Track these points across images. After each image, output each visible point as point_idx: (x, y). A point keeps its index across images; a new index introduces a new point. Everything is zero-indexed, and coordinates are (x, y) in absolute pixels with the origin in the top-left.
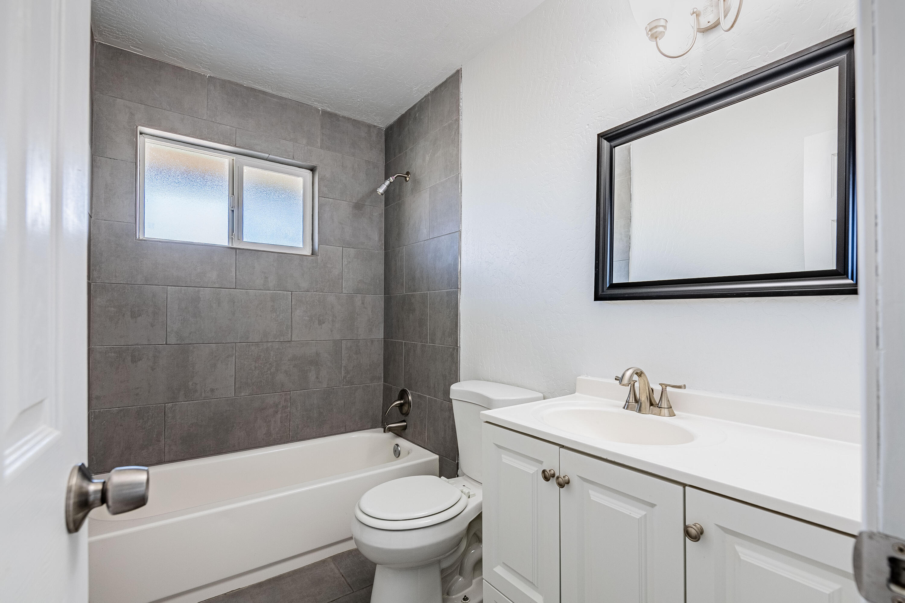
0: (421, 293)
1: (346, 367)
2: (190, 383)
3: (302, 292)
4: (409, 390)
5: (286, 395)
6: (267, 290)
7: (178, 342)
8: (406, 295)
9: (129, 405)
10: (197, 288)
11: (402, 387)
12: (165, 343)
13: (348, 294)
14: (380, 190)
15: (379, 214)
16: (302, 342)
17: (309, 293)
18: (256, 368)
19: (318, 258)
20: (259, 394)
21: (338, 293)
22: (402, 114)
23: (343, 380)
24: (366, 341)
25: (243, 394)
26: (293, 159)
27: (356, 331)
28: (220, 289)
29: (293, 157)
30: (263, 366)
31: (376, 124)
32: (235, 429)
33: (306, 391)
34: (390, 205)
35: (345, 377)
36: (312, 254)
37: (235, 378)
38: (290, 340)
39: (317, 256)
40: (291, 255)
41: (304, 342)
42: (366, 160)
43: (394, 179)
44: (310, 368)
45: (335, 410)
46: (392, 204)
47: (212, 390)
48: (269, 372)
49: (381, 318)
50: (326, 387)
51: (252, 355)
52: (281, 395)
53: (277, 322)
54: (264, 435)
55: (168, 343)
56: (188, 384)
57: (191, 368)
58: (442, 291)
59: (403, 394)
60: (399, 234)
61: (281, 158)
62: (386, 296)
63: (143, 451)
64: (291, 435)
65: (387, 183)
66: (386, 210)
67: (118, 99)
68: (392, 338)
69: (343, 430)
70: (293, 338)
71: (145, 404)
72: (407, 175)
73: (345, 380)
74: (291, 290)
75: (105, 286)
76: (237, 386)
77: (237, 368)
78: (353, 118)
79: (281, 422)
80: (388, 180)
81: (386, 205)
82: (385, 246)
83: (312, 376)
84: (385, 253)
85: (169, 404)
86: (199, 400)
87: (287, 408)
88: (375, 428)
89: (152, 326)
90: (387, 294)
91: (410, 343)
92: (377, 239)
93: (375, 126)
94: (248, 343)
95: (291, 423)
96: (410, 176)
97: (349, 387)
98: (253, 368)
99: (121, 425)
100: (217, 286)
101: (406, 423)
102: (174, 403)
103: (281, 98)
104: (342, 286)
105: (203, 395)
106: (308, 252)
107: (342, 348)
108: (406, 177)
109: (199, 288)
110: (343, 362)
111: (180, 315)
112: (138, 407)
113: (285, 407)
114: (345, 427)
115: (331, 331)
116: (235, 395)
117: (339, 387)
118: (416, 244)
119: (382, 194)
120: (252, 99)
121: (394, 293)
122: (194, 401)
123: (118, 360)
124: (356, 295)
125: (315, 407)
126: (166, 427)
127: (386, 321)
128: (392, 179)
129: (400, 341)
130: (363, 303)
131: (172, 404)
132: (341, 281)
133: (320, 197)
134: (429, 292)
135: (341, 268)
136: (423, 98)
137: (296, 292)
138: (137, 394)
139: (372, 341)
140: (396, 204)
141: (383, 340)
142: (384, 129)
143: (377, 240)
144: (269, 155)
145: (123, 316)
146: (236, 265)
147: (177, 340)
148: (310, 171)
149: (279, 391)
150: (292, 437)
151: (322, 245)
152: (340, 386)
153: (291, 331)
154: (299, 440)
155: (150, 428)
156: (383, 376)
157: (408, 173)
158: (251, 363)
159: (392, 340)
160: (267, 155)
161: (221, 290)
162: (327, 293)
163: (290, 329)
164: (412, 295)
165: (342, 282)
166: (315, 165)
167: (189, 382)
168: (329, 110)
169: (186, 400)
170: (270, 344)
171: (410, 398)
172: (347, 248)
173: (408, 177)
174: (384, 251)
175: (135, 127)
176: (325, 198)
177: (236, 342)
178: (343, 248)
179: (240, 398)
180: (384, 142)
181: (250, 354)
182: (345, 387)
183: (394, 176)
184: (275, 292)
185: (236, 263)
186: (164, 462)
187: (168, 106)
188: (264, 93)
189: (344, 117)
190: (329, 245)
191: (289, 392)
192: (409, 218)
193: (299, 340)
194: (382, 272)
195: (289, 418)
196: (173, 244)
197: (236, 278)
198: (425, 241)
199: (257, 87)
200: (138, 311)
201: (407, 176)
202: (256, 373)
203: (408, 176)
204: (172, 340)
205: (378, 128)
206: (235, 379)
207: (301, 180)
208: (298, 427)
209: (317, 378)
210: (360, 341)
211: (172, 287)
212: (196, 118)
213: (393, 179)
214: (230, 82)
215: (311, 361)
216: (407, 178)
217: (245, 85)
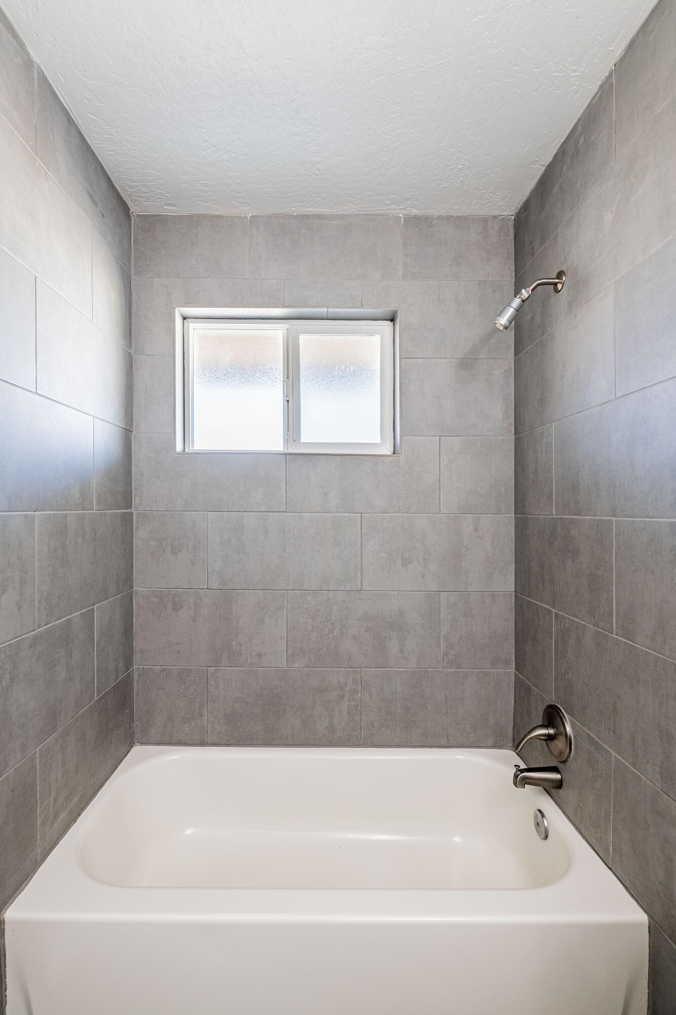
0: (595, 519)
1: (447, 637)
2: (234, 643)
3: (377, 514)
4: (567, 713)
5: (354, 672)
6: (326, 513)
7: (220, 586)
8: (558, 519)
9: (171, 665)
10: (241, 513)
11: (551, 699)
12: (206, 587)
13: (449, 515)
14: (501, 319)
15: (505, 371)
16: (378, 592)
17: (388, 514)
18: (313, 627)
19: (400, 457)
20: (318, 668)
21: (432, 514)
22: (547, 164)
23: (443, 658)
24: (483, 594)
25: (297, 665)
26: (362, 306)
27: (465, 577)
28: (268, 513)
29: (360, 304)
30: (322, 627)
31: (496, 213)
32: (288, 713)
33: (384, 670)
34: (525, 349)
35: (446, 654)
36: (394, 453)
37: (287, 640)
38: (359, 588)
39: (400, 455)
40: (360, 457)
41: (381, 592)
42: (479, 281)
43: (530, 292)
44: (389, 633)
45: (429, 707)
46: (529, 348)
47: (259, 655)
48: (331, 636)
49: (510, 556)
50: (415, 667)
51: (308, 608)
52: (348, 672)
53: (341, 561)
54: (325, 729)
55: (210, 587)
56: (232, 644)
57: (235, 622)
58: (656, 520)
59: (552, 716)
60: (542, 401)
61: (344, 310)
62: (519, 516)
63: (185, 725)
64: (362, 736)
65: (517, 302)
66: (517, 363)
67: (155, 279)
68: (530, 595)
69: (444, 741)
70: (364, 584)
71: (186, 665)
72: (558, 278)
73: (446, 659)
74: (361, 512)
75: (147, 515)
76: (289, 652)
77: (289, 626)
78: (455, 215)
79: (349, 713)
80: (518, 296)
81: (517, 352)
82: (515, 426)
83: (393, 647)
84: (515, 439)
85: (212, 668)
86: (244, 667)
87: (357, 694)
88: (501, 747)
89: (193, 564)
90: (520, 514)
91: (569, 618)
92: (500, 415)
93: (495, 217)
94: (303, 591)
95: (363, 717)
96: (564, 279)
97: (453, 672)
98: (310, 628)
99: (164, 689)
100: (263, 509)
101: (558, 776)
102: (217, 668)
103: (343, 217)
104: (440, 502)
105: (249, 661)
106: (387, 450)
107: (440, 605)
108: (555, 284)
109: (243, 513)
110: (442, 629)
111: (223, 551)
112: (180, 667)
113: (354, 692)
114: (448, 737)
115: (423, 577)
116: (287, 665)
117: (437, 670)
118: (579, 414)
119: (506, 328)
120: (304, 231)
121: (535, 513)
122: (239, 668)
123: (160, 606)
124: (464, 515)
125: (398, 696)
126: (209, 698)
127: (518, 562)
128: (525, 293)
129: (546, 606)
130: (476, 530)
131: (214, 668)
132: (438, 493)
133: (403, 358)
134: (614, 519)
135: (438, 473)
136: (598, 91)
137: (368, 514)
138: (179, 652)
139: (493, 596)
140: (536, 345)
141: (514, 595)
142: (513, 217)
143: (501, 418)
144: (328, 308)
145: (164, 551)
146: (286, 478)
147: (219, 584)
148: (390, 322)
149: (345, 666)
150: (364, 738)
151: (407, 436)
152: (439, 668)
153: (361, 575)
154: (375, 745)
155: (192, 696)
156: (514, 659)
157: (560, 275)
158: (307, 621)
159: (529, 599)
160: (325, 310)
161: (268, 515)
162: (414, 513)
163: (360, 572)
164: (572, 521)
165: (440, 494)
166: (394, 309)
167: (233, 641)
168: (415, 212)
169: (230, 665)
170: (331, 594)
171: (569, 729)
172: (447, 438)
173: (561, 283)
174: (513, 437)
175: (172, 310)
176: (411, 360)
177: (287, 588)
178: (441, 438)
179: (294, 670)
180: (513, 241)
181: (306, 607)
182: (446, 670)
183: (529, 287)
184: (337, 514)
185: (286, 476)
186: (207, 744)
187: (205, 273)
188: (320, 217)
189: (440, 218)
190: (417, 436)
191: (360, 669)
192: (564, 363)
193: (372, 589)
194: (511, 473)
195: (360, 708)
196: (213, 455)
197: (286, 497)
198: (605, 406)
199: (310, 209)
200: (178, 545)
201: (557, 281)
202: (314, 636)
203: (560, 281)
204: (214, 584)
205: (502, 219)
206: (287, 642)
207: (377, 339)
208: (373, 725)
209: (401, 651)
210: (471, 595)
211: (213, 513)
212: (236, 280)
213: (528, 292)
214: (276, 216)
215: (391, 623)
216: (558, 285)
217: (295, 214)
